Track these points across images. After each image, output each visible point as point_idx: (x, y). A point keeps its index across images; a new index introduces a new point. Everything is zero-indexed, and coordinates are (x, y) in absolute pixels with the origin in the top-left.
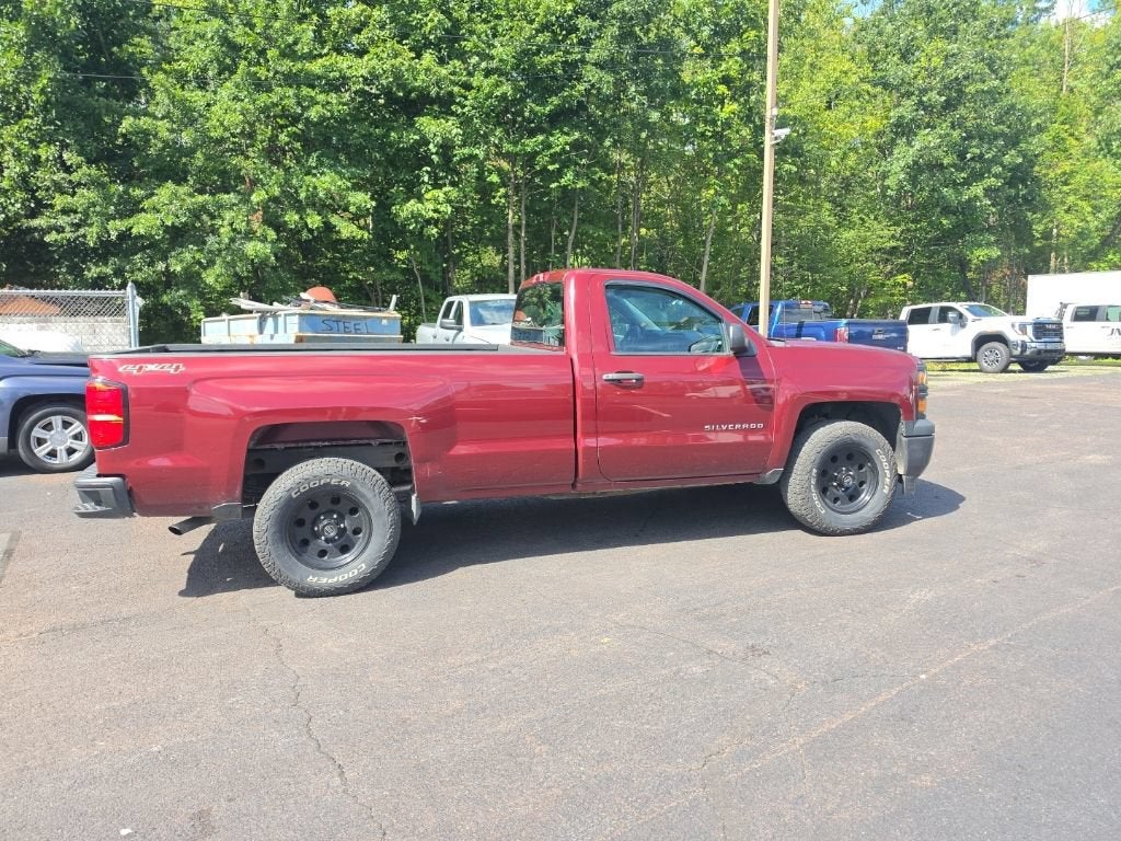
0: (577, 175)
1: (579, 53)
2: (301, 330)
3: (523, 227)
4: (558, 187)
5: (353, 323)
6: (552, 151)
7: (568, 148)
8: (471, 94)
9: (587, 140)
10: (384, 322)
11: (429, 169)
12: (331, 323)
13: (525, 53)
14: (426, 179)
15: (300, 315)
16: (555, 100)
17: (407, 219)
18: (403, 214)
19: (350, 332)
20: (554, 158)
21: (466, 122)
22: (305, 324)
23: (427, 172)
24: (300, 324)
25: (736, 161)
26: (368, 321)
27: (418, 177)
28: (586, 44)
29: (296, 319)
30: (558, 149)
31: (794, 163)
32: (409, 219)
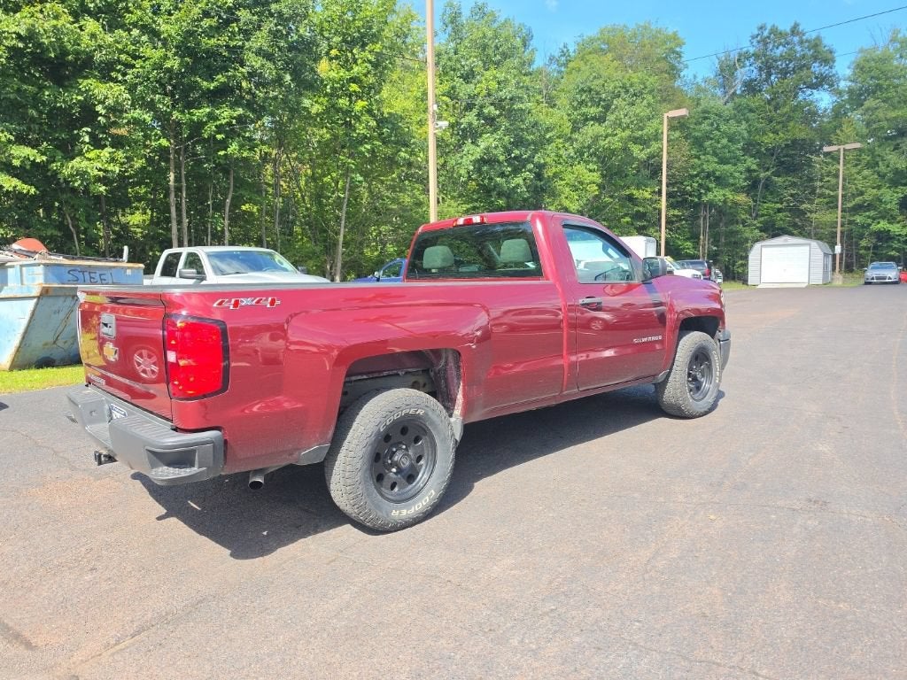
0: (241, 147)
1: (241, 40)
2: (46, 280)
3: (184, 188)
4: (225, 155)
5: (98, 273)
6: (218, 123)
7: (234, 122)
8: (138, 63)
9: (248, 116)
10: (129, 272)
11: (89, 130)
12: (76, 274)
13: (190, 33)
14: (87, 139)
15: (46, 265)
16: (221, 78)
17: (72, 175)
18: (66, 172)
19: (95, 283)
20: (220, 129)
21: (132, 89)
22: (50, 275)
23: (87, 132)
24: (46, 275)
25: (366, 146)
26: (113, 271)
27: (79, 136)
28: (247, 34)
29: (40, 269)
30: (224, 122)
31: (406, 152)
32: (73, 176)
